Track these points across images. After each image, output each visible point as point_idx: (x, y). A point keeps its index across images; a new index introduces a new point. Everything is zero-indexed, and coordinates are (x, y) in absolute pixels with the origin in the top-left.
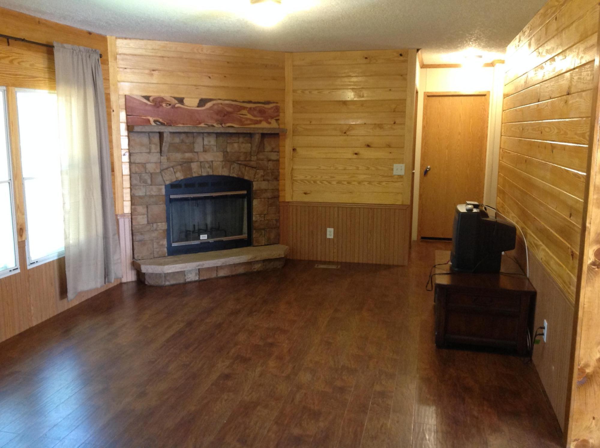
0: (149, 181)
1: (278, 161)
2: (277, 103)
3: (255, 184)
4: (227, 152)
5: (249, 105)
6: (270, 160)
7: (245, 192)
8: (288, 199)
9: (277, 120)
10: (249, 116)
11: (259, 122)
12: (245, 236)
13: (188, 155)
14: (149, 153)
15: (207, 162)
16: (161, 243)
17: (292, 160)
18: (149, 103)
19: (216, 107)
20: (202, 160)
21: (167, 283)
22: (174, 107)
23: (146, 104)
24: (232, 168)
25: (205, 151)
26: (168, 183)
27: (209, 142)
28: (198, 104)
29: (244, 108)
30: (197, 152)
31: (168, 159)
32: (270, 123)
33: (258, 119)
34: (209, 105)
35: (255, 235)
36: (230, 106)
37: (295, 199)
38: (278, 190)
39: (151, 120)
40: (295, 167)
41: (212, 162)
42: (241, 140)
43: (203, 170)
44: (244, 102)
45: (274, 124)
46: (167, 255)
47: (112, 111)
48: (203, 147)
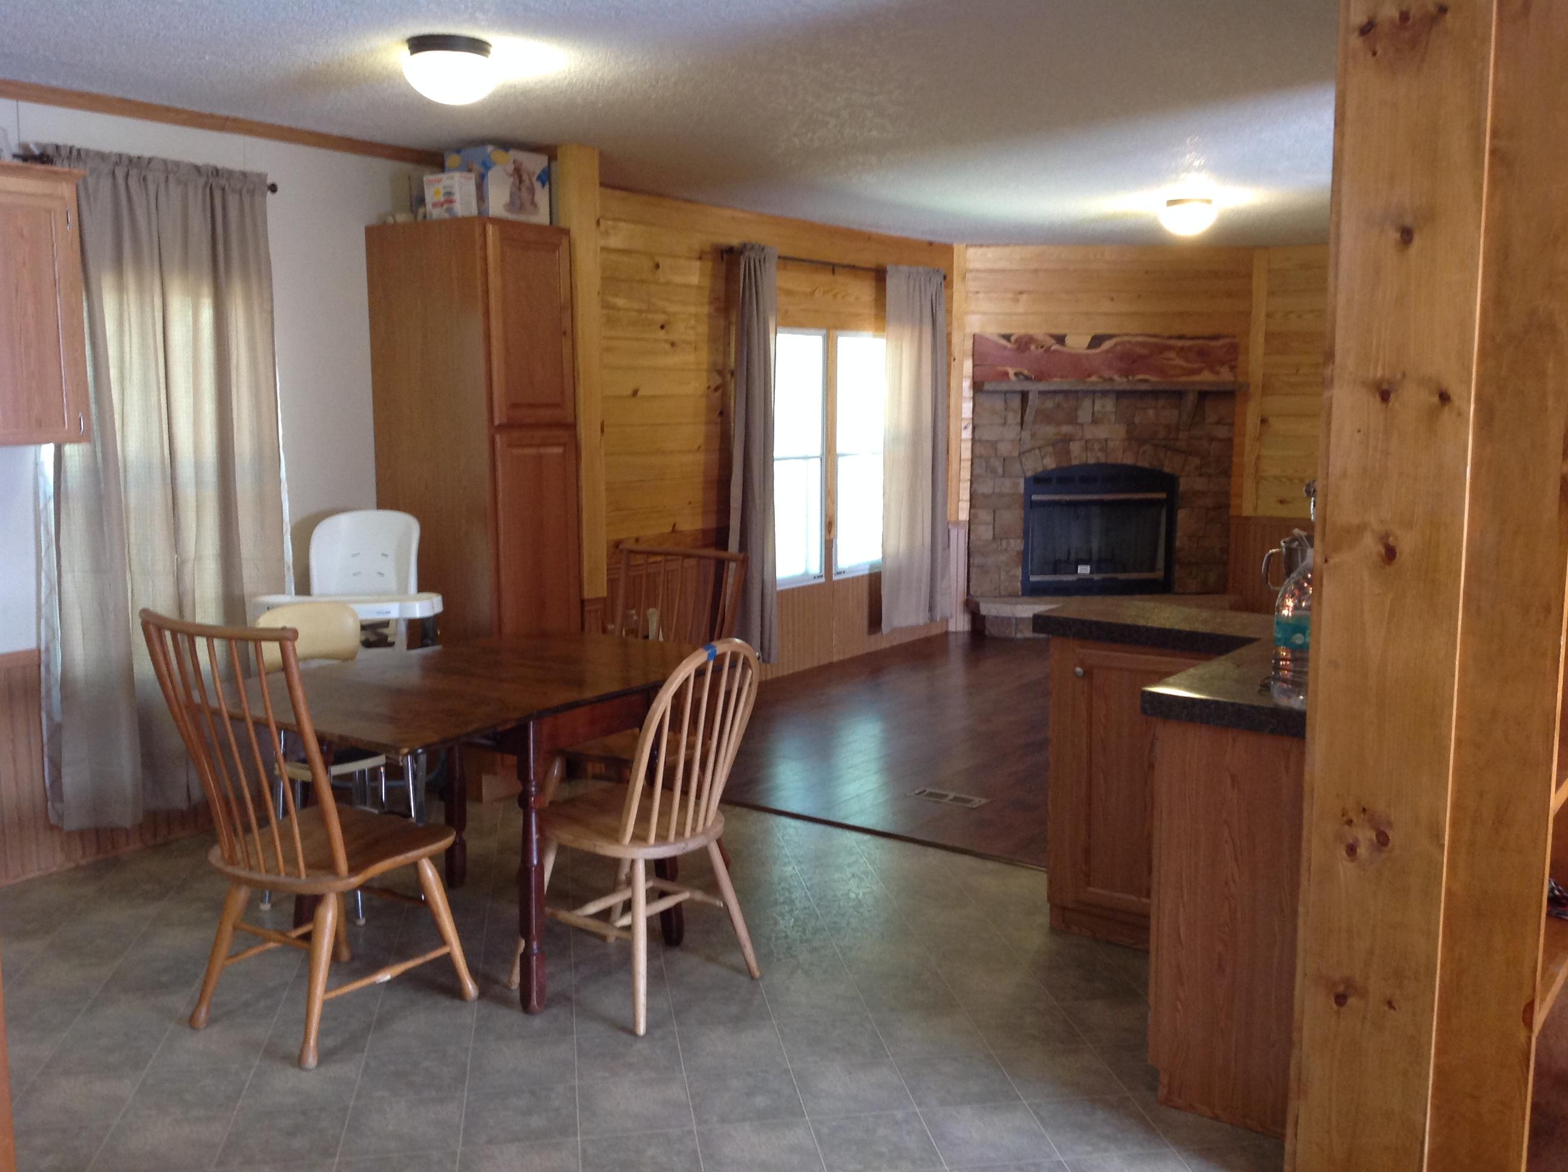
0: (1000, 470)
1: (1229, 442)
2: (1234, 337)
3: (1182, 481)
4: (1133, 423)
5: (1180, 343)
6: (1212, 439)
7: (1163, 496)
8: (1247, 511)
9: (1232, 368)
10: (1179, 362)
11: (1199, 371)
12: (1159, 574)
13: (1066, 429)
14: (1005, 424)
15: (1097, 440)
16: (1012, 573)
17: (1259, 439)
18: (1009, 345)
19: (1119, 348)
20: (1089, 436)
21: (1019, 636)
22: (1048, 350)
23: (1005, 348)
24: (1141, 452)
25: (1095, 421)
26: (1029, 474)
27: (1103, 406)
28: (1089, 345)
29: (1170, 348)
30: (1082, 425)
31: (1033, 435)
32: (1217, 373)
33: (1196, 366)
34: (1107, 345)
35: (1178, 572)
36: (1143, 345)
37: (1261, 512)
38: (1227, 494)
39: (1011, 372)
40: (1264, 452)
41: (1106, 440)
42: (1161, 402)
43: (1089, 454)
44: (1170, 337)
45: (1226, 375)
46: (1020, 593)
47: (952, 359)
48: (1093, 416)
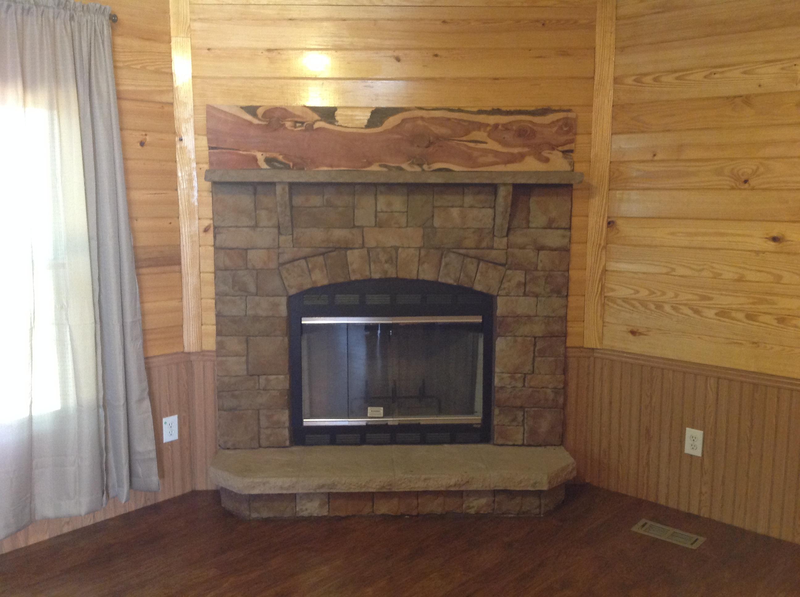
0: (252, 288)
1: (566, 250)
3: (500, 301)
4: (432, 227)
5: (492, 120)
6: (540, 248)
7: (478, 319)
8: (591, 341)
9: (567, 153)
10: (492, 145)
11: (521, 157)
12: (476, 419)
13: (339, 234)
14: (255, 226)
15: (384, 249)
16: (275, 418)
17: (605, 247)
18: (255, 121)
19: (408, 126)
20: (371, 243)
21: (254, 515)
22: (310, 128)
23: (250, 123)
24: (443, 264)
25: (379, 225)
26: (293, 291)
27: (389, 204)
28: (369, 121)
29: (480, 126)
30: (361, 227)
31: (296, 242)
32: (547, 160)
33: (516, 150)
34: (391, 122)
35: (498, 419)
36: (443, 121)
37: (607, 343)
38: (564, 319)
39: (260, 157)
40: (613, 266)
41: (396, 248)
42: (469, 199)
43: (373, 267)
44: (480, 112)
45: (558, 163)
46: (288, 443)
47: (177, 139)
48: (376, 217)
